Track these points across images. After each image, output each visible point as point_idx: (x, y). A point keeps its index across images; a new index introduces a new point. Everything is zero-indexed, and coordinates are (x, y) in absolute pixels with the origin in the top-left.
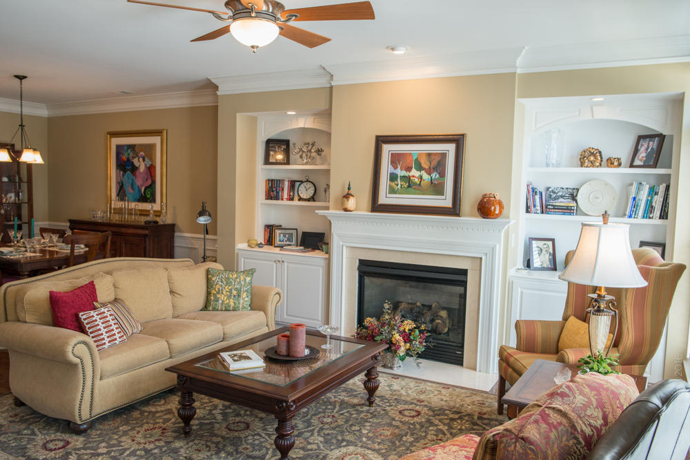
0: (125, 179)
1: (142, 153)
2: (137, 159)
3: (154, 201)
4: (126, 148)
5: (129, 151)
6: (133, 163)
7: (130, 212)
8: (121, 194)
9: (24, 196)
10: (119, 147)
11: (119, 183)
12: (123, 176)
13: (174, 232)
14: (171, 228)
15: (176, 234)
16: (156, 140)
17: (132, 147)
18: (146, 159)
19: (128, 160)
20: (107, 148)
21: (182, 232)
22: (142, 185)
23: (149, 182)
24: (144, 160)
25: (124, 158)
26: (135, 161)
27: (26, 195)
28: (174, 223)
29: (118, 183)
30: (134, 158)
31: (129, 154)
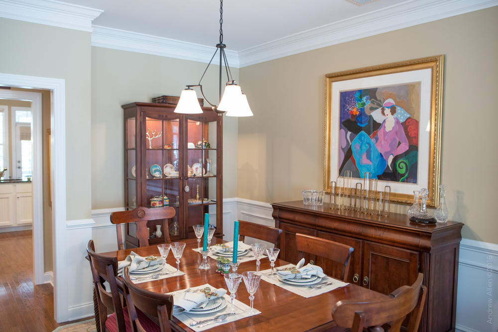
0: (355, 145)
1: (391, 101)
2: (380, 110)
3: (412, 177)
4: (357, 95)
5: (364, 99)
6: (371, 116)
7: (375, 196)
8: (348, 163)
9: (212, 167)
10: (346, 97)
11: (343, 149)
12: (352, 138)
13: (459, 237)
14: (456, 231)
15: (464, 242)
16: (423, 76)
17: (371, 93)
18: (398, 109)
19: (362, 113)
20: (327, 97)
21: (474, 237)
22: (388, 154)
23: (404, 147)
24: (393, 111)
25: (355, 110)
26: (377, 116)
27: (215, 165)
28: (458, 221)
29: (341, 148)
30: (372, 109)
31: (364, 104)
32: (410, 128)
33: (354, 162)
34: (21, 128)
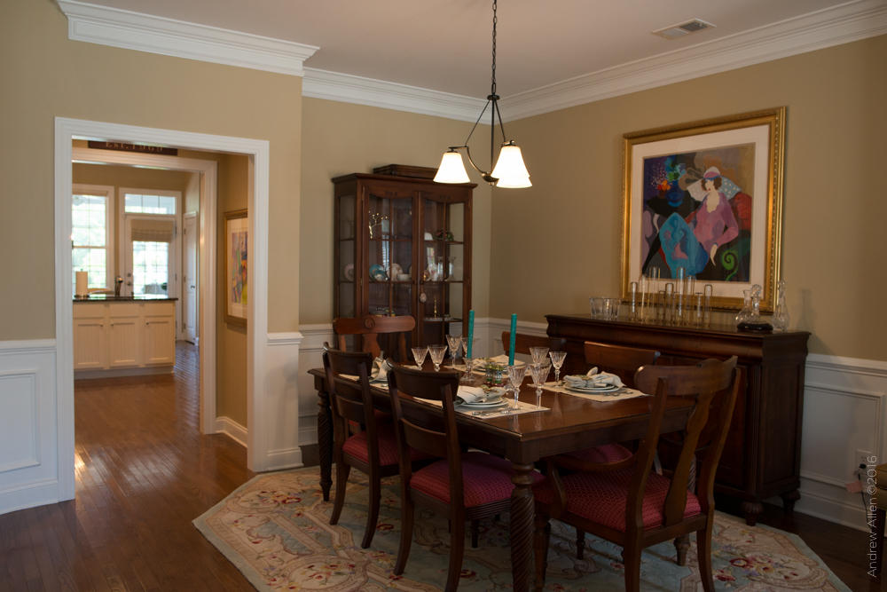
0: (664, 232)
1: (714, 170)
2: (698, 183)
3: (742, 274)
4: (668, 163)
5: (678, 168)
6: (687, 192)
8: (655, 258)
9: (455, 270)
10: (651, 165)
11: (648, 239)
12: (660, 223)
13: (806, 352)
14: (799, 344)
15: (811, 357)
16: (758, 136)
17: (686, 159)
18: (725, 181)
19: (675, 187)
20: (625, 166)
21: (826, 351)
24: (718, 184)
25: (664, 184)
26: (695, 191)
27: (461, 268)
28: (803, 329)
29: (646, 239)
30: (689, 182)
31: (677, 175)
32: (740, 207)
33: (663, 256)
34: (134, 222)
